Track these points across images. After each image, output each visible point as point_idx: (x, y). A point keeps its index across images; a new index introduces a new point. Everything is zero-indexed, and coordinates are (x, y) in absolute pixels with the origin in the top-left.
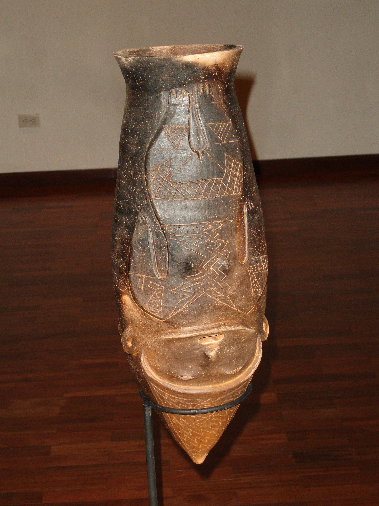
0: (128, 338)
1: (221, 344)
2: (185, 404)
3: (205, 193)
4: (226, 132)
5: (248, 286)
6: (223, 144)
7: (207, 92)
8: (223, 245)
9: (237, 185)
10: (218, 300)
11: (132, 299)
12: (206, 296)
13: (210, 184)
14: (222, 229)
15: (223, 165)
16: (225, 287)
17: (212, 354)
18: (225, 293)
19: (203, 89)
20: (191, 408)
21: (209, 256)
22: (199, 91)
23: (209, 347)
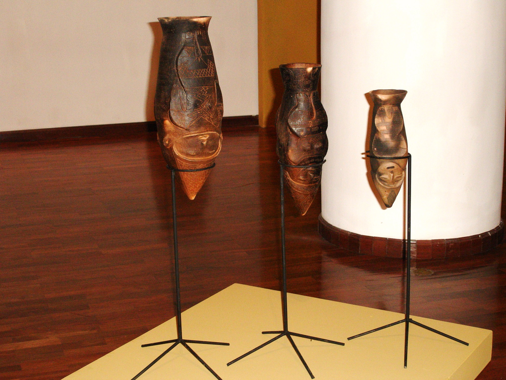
0: (167, 140)
1: (207, 139)
2: (191, 167)
3: (201, 75)
4: (208, 51)
5: (218, 115)
6: (207, 55)
7: (200, 34)
8: (209, 96)
9: (213, 72)
10: (207, 120)
11: (170, 121)
12: (202, 118)
13: (203, 71)
14: (208, 90)
15: (207, 64)
16: (210, 115)
17: (205, 143)
18: (209, 116)
19: (199, 33)
20: (194, 169)
21: (203, 101)
22: (197, 33)
23: (203, 140)
